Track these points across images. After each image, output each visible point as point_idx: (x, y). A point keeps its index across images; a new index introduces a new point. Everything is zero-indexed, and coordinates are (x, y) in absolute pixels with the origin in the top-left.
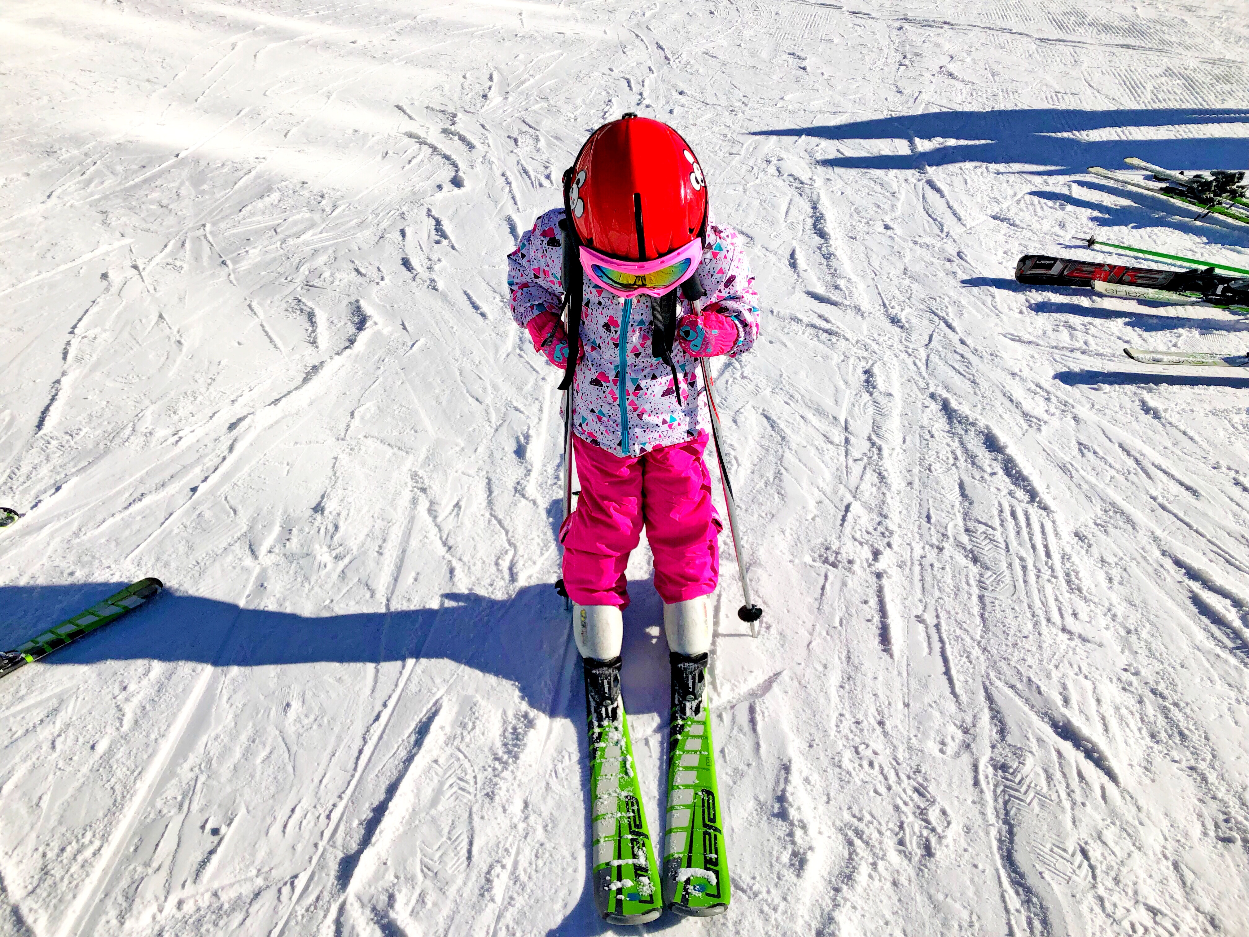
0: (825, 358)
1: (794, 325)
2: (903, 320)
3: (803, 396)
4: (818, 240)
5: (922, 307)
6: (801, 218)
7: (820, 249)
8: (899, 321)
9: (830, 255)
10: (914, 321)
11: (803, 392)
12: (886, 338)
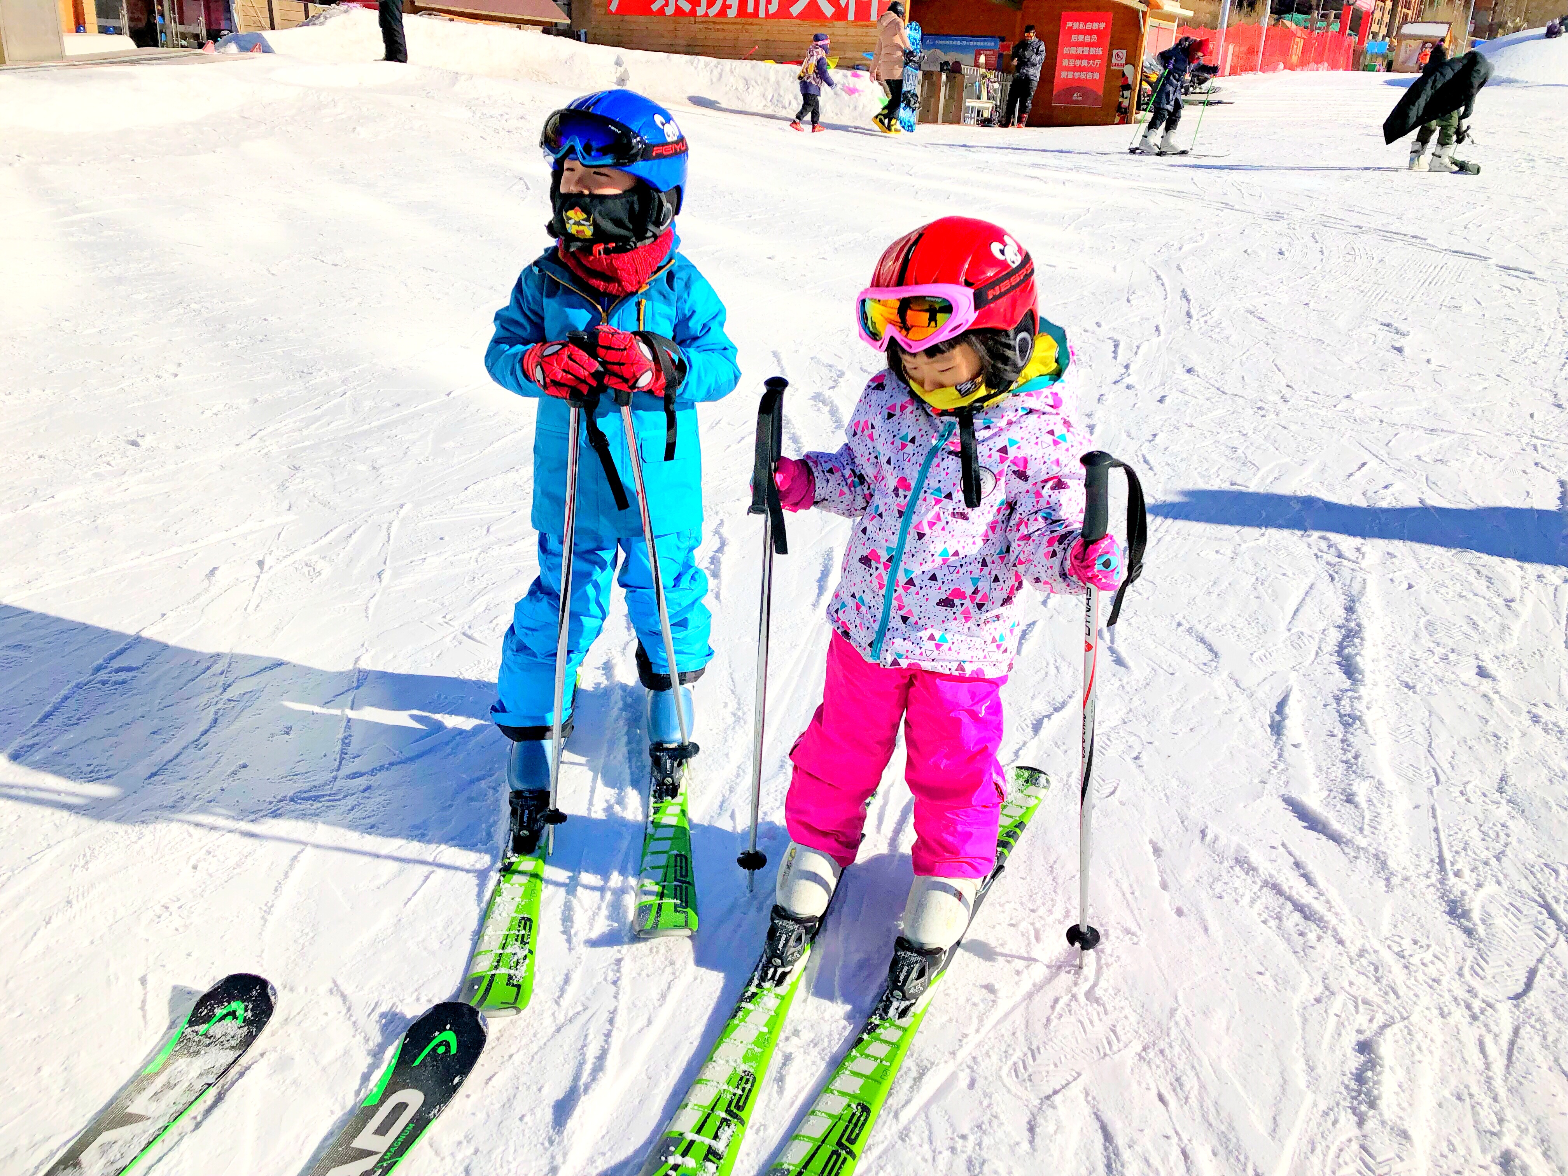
0: (1283, 982)
1: (1240, 880)
2: (1476, 916)
3: (1203, 1087)
4: (1339, 678)
5: (1525, 886)
6: (1321, 626)
7: (1338, 699)
8: (1466, 915)
9: (1356, 718)
10: (1500, 921)
11: (1207, 1072)
12: (1428, 956)
